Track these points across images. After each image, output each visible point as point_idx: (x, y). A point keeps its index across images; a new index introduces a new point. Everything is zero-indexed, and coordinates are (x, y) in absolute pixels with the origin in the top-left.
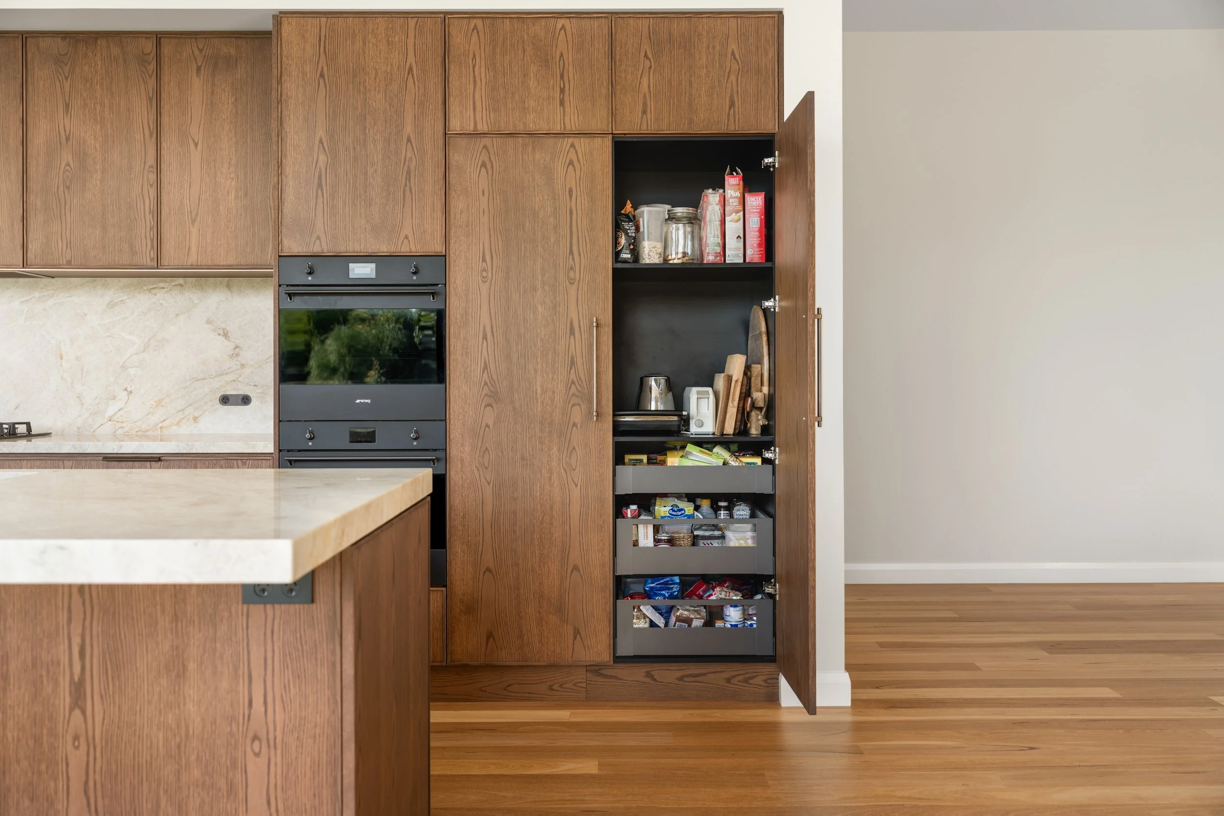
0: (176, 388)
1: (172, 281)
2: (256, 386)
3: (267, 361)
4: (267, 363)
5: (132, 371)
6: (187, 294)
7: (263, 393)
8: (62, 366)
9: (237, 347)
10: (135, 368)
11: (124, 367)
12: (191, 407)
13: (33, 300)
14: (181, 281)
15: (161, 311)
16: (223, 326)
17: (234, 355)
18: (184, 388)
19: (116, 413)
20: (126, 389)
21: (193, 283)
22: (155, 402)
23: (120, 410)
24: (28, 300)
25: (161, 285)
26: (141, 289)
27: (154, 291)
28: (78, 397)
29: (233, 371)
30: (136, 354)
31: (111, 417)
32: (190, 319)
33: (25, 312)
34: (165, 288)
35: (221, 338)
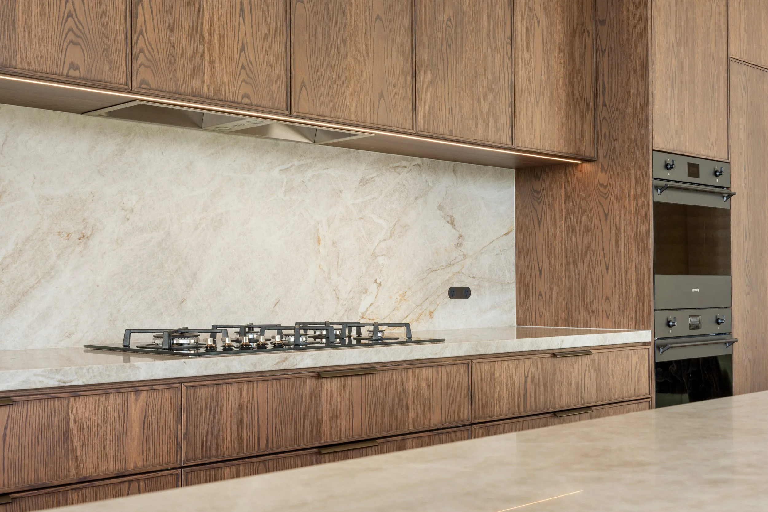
0: (416, 279)
1: (413, 160)
2: (474, 277)
3: (482, 251)
4: (481, 253)
5: (381, 260)
6: (424, 176)
7: (478, 285)
8: (319, 252)
9: (461, 236)
10: (384, 257)
11: (374, 256)
12: (427, 301)
13: (292, 170)
14: (418, 160)
15: (405, 193)
16: (450, 213)
17: (459, 245)
18: (422, 280)
19: (367, 308)
20: (376, 281)
21: (428, 164)
22: (400, 295)
23: (370, 305)
24: (288, 168)
25: (404, 163)
26: (388, 166)
27: (399, 170)
28: (335, 290)
29: (458, 262)
30: (385, 240)
31: (362, 313)
32: (426, 204)
33: (285, 183)
34: (407, 168)
35: (449, 226)
